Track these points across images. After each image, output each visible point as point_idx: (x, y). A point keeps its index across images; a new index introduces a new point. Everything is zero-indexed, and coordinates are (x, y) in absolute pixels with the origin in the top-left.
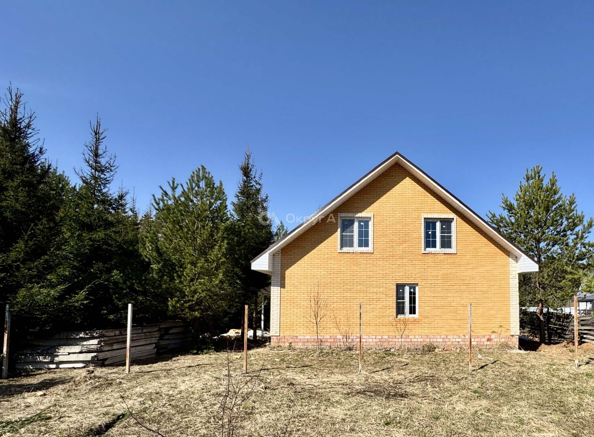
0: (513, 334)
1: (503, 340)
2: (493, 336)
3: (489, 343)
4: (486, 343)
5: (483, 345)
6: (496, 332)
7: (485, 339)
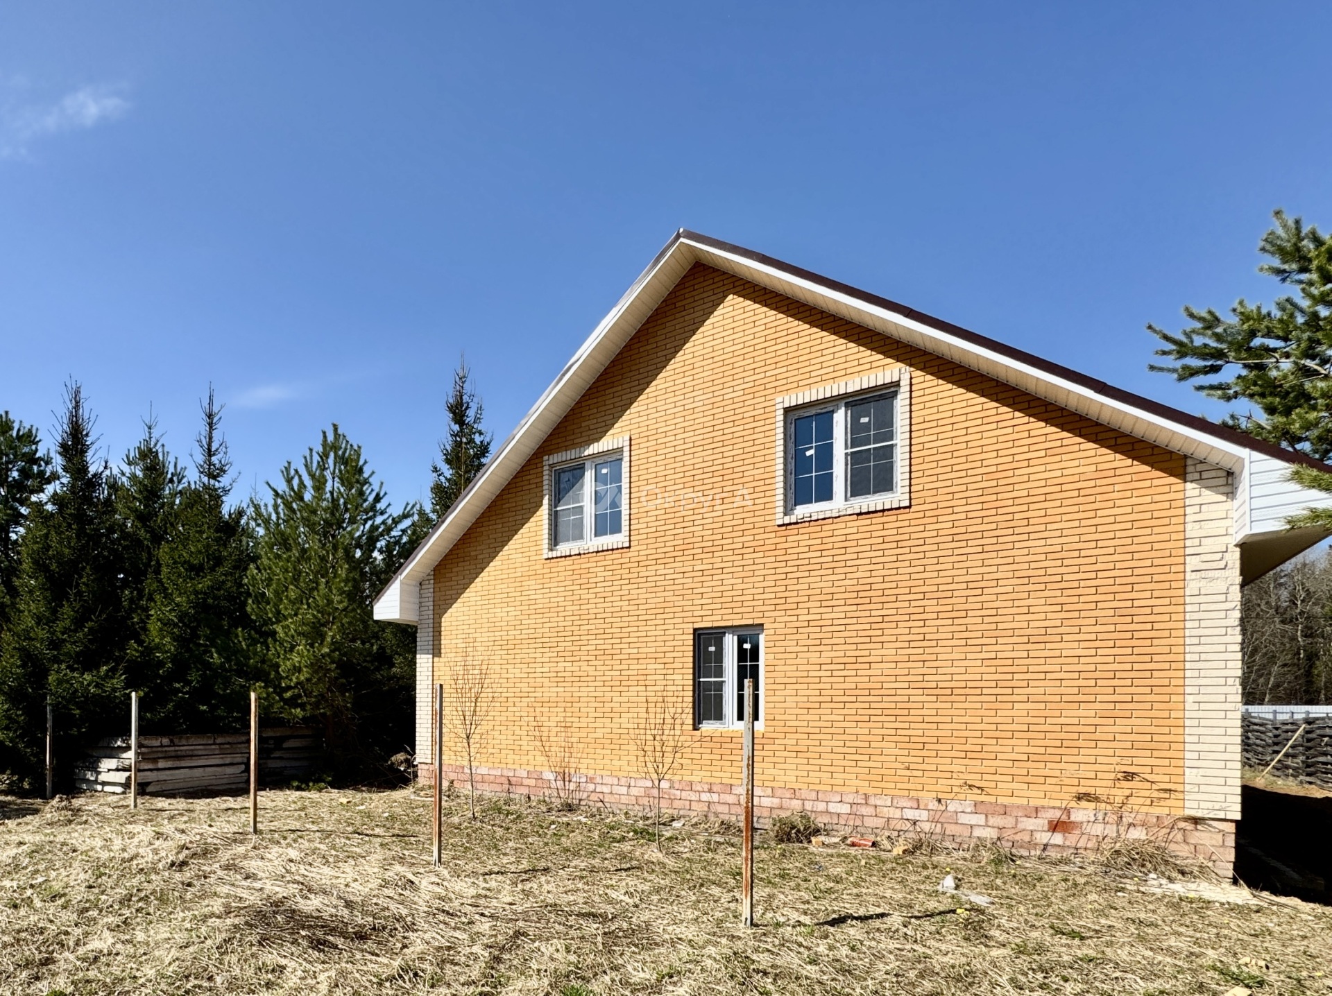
0: (1199, 814)
1: (1137, 834)
2: (1082, 813)
3: (1058, 839)
4: (1044, 837)
5: (1031, 845)
6: (1097, 799)
7: (1040, 823)
